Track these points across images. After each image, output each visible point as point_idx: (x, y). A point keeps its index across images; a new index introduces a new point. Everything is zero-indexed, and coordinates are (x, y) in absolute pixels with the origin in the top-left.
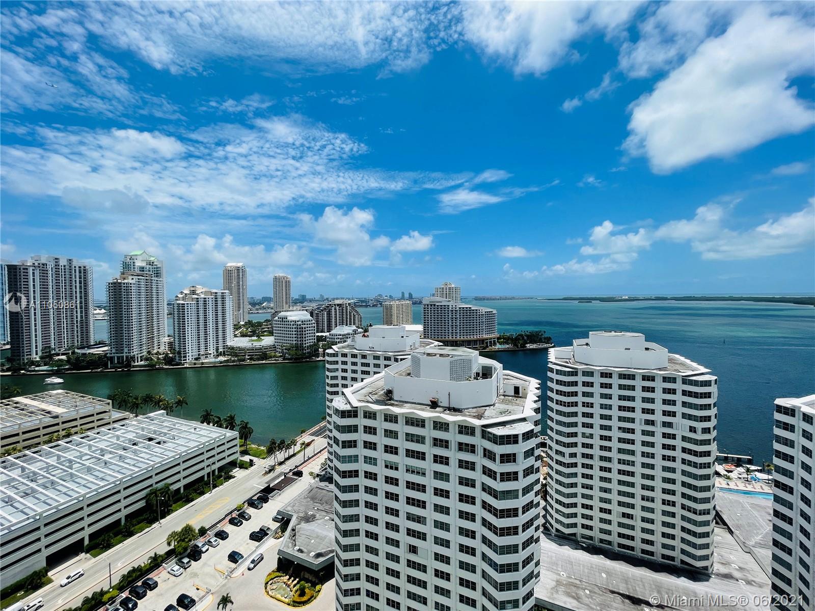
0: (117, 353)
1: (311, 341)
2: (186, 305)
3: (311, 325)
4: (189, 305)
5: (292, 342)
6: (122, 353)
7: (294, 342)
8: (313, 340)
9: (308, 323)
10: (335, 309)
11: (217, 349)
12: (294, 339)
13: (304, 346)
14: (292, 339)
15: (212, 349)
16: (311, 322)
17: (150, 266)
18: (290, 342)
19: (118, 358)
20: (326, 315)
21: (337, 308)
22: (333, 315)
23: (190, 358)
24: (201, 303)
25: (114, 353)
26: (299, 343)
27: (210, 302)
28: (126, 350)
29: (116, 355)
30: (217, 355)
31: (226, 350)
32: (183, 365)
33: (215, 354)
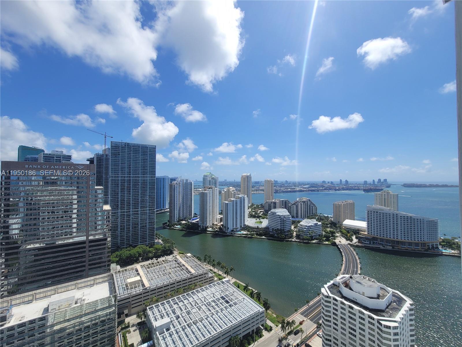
0: (202, 224)
1: (289, 228)
2: (228, 204)
3: (289, 219)
4: (230, 204)
7: (279, 228)
9: (288, 217)
11: (241, 227)
13: (285, 230)
14: (278, 225)
15: (238, 226)
17: (213, 180)
18: (277, 227)
19: (202, 226)
21: (302, 203)
23: (230, 230)
24: (235, 203)
27: (239, 202)
28: (205, 223)
29: (202, 225)
30: (241, 229)
31: (245, 226)
32: (227, 233)
33: (240, 228)
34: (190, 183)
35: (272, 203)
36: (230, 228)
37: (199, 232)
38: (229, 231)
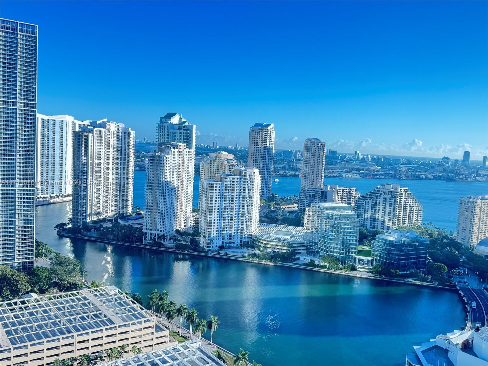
0: (151, 230)
1: (351, 247)
2: (215, 186)
6: (155, 230)
8: (354, 247)
11: (241, 239)
15: (235, 237)
17: (182, 131)
19: (151, 234)
23: (214, 245)
24: (230, 184)
25: (148, 229)
29: (150, 232)
30: (241, 245)
31: (250, 240)
32: (207, 252)
33: (239, 244)
34: (125, 133)
35: (317, 194)
36: (215, 241)
37: (143, 247)
38: (211, 248)
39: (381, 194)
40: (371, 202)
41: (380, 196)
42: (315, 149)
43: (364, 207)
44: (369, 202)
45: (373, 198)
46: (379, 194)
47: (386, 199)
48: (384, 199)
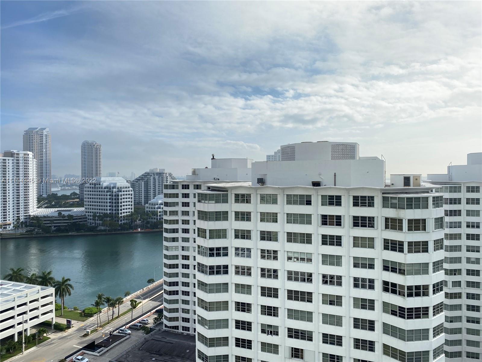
1: (128, 210)
3: (128, 193)
5: (106, 211)
7: (108, 212)
8: (130, 210)
9: (125, 189)
10: (154, 179)
11: (18, 219)
12: (108, 208)
13: (120, 215)
14: (105, 208)
15: (11, 218)
16: (128, 189)
18: (103, 211)
20: (143, 186)
21: (157, 177)
22: (152, 186)
26: (114, 212)
31: (28, 220)
33: (15, 224)
39: (151, 176)
40: (143, 183)
41: (150, 177)
42: (92, 149)
43: (138, 188)
44: (141, 183)
45: (145, 179)
46: (149, 175)
47: (155, 179)
48: (153, 179)
